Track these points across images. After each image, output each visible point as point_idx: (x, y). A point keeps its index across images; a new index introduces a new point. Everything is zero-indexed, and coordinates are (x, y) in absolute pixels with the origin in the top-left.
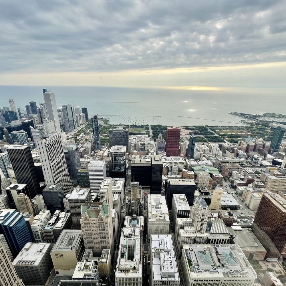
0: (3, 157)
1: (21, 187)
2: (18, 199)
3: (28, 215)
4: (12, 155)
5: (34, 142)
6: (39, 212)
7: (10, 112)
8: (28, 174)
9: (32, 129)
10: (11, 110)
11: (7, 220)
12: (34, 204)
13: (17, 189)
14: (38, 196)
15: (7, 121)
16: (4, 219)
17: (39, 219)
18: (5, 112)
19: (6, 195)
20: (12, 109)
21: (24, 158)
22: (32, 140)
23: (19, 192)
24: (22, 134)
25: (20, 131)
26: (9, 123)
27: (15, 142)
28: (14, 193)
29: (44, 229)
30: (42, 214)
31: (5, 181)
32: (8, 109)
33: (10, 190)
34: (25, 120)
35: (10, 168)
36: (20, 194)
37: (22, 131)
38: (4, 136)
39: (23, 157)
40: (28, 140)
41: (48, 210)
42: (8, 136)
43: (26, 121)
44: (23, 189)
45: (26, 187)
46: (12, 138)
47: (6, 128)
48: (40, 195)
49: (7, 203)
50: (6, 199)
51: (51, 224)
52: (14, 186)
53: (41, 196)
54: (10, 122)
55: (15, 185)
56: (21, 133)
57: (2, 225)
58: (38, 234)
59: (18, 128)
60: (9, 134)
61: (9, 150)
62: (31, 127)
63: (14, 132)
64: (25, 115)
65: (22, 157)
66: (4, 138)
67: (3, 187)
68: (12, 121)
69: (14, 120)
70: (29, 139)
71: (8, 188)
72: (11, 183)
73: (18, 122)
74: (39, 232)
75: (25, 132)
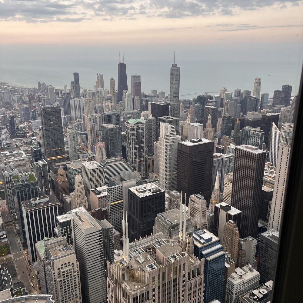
0: (225, 159)
1: (234, 211)
2: (225, 226)
3: (229, 259)
6: (244, 265)
7: (250, 97)
8: (248, 196)
9: (275, 128)
11: (206, 248)
12: (241, 247)
13: (228, 212)
14: (251, 239)
16: (204, 243)
17: (241, 277)
18: (244, 98)
19: (212, 214)
20: (254, 94)
22: (268, 147)
23: (229, 217)
24: (257, 134)
25: (255, 129)
26: (243, 115)
27: (244, 143)
28: (223, 214)
29: (242, 297)
30: (248, 271)
33: (219, 209)
34: (268, 112)
35: (228, 178)
36: (230, 221)
37: (258, 129)
38: (233, 131)
40: (261, 145)
41: (258, 270)
43: (269, 114)
44: (235, 216)
45: (239, 214)
47: (239, 120)
48: (254, 239)
49: (210, 226)
50: (211, 219)
51: (255, 297)
52: (226, 206)
53: (255, 241)
55: (227, 204)
56: (256, 131)
57: (200, 250)
58: (232, 299)
59: (254, 124)
60: (240, 130)
61: (238, 149)
62: (274, 125)
63: (247, 128)
66: (232, 135)
68: (249, 112)
69: (251, 111)
70: (263, 144)
71: (218, 206)
73: (256, 114)
74: (234, 296)
75: (262, 131)
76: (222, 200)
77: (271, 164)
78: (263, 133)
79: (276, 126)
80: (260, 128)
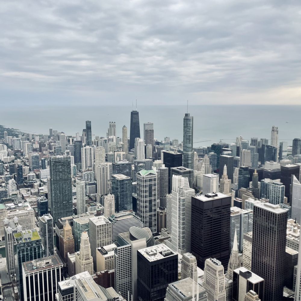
0: (243, 216)
1: (256, 279)
2: (246, 297)
4: (258, 218)
5: (291, 205)
7: (268, 146)
8: (270, 261)
9: (297, 182)
10: (269, 144)
13: (248, 279)
15: (259, 160)
18: (261, 146)
19: (231, 281)
20: (272, 142)
21: (273, 231)
22: (290, 201)
23: (250, 286)
24: (277, 187)
25: (274, 181)
26: (261, 164)
27: (263, 197)
28: (243, 282)
31: (236, 256)
32: (266, 141)
33: (239, 275)
34: (288, 163)
35: (247, 238)
36: (251, 291)
37: (278, 181)
38: (251, 183)
39: (273, 228)
40: (282, 199)
42: (255, 185)
43: (289, 166)
44: (257, 285)
45: (261, 283)
46: (260, 189)
47: (257, 172)
49: (229, 294)
50: (229, 287)
52: (246, 273)
54: (263, 163)
55: (247, 270)
56: (275, 184)
59: (273, 175)
60: (259, 182)
61: (256, 208)
62: (295, 178)
63: (267, 181)
64: (288, 155)
65: (271, 227)
66: (251, 187)
67: (231, 264)
68: (268, 162)
69: (269, 161)
70: (285, 197)
71: (237, 271)
72: (242, 265)
73: (275, 164)
75: (283, 184)
76: (241, 264)
77: (294, 221)
78: (284, 186)
79: (296, 179)
80: (280, 180)
